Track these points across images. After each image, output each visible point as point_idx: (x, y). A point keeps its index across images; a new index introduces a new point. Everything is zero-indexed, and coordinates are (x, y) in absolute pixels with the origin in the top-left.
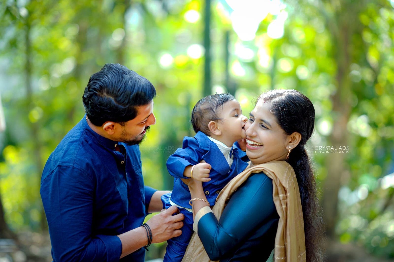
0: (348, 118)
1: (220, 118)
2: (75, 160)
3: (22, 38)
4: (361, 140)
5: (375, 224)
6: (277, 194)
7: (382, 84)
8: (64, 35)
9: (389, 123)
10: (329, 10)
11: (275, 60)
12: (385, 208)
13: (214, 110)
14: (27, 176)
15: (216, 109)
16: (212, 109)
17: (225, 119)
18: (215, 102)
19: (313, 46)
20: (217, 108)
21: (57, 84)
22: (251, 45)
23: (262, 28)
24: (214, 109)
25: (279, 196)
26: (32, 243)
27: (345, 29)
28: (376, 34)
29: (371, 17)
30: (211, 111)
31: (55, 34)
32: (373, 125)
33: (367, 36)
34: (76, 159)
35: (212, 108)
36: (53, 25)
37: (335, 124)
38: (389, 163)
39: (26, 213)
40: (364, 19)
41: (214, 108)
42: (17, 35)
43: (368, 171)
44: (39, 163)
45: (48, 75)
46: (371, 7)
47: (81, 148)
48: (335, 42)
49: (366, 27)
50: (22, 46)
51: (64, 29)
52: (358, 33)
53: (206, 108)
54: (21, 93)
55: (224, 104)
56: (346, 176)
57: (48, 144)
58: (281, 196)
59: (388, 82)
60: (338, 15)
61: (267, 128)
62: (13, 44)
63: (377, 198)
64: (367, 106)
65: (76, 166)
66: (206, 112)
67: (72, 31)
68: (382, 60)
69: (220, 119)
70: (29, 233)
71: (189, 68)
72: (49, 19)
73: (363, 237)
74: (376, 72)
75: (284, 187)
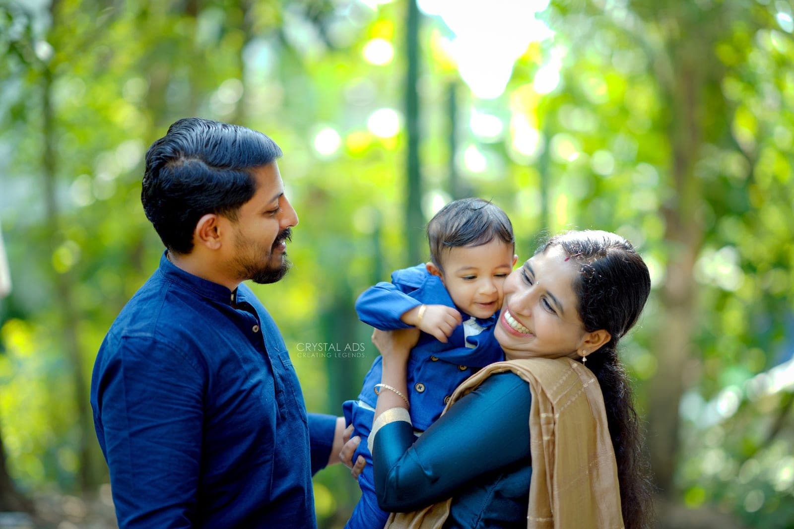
0: (696, 253)
2: (156, 326)
3: (36, 100)
4: (724, 297)
5: (754, 468)
6: (538, 412)
7: (764, 180)
8: (120, 94)
9: (781, 263)
10: (656, 38)
11: (548, 135)
12: (775, 433)
14: (50, 381)
19: (624, 110)
21: (107, 194)
22: (498, 108)
23: (519, 75)
25: (539, 417)
26: (64, 517)
27: (686, 74)
28: (751, 83)
29: (739, 50)
31: (103, 92)
32: (748, 267)
33: (733, 88)
34: (158, 325)
36: (100, 71)
38: (779, 344)
39: (49, 457)
40: (725, 52)
42: (27, 96)
43: (738, 359)
44: (75, 359)
45: (91, 173)
46: (739, 30)
47: (164, 305)
48: (667, 98)
49: (730, 70)
50: (35, 116)
51: (121, 81)
52: (714, 83)
54: (36, 212)
56: (695, 370)
57: (92, 316)
58: (542, 416)
59: (775, 179)
60: (672, 46)
61: (555, 312)
62: (18, 114)
63: (756, 414)
64: (730, 228)
65: (159, 338)
67: (135, 87)
68: (763, 134)
70: (57, 497)
71: (374, 156)
72: (89, 61)
73: (731, 494)
74: (751, 160)
75: (551, 402)
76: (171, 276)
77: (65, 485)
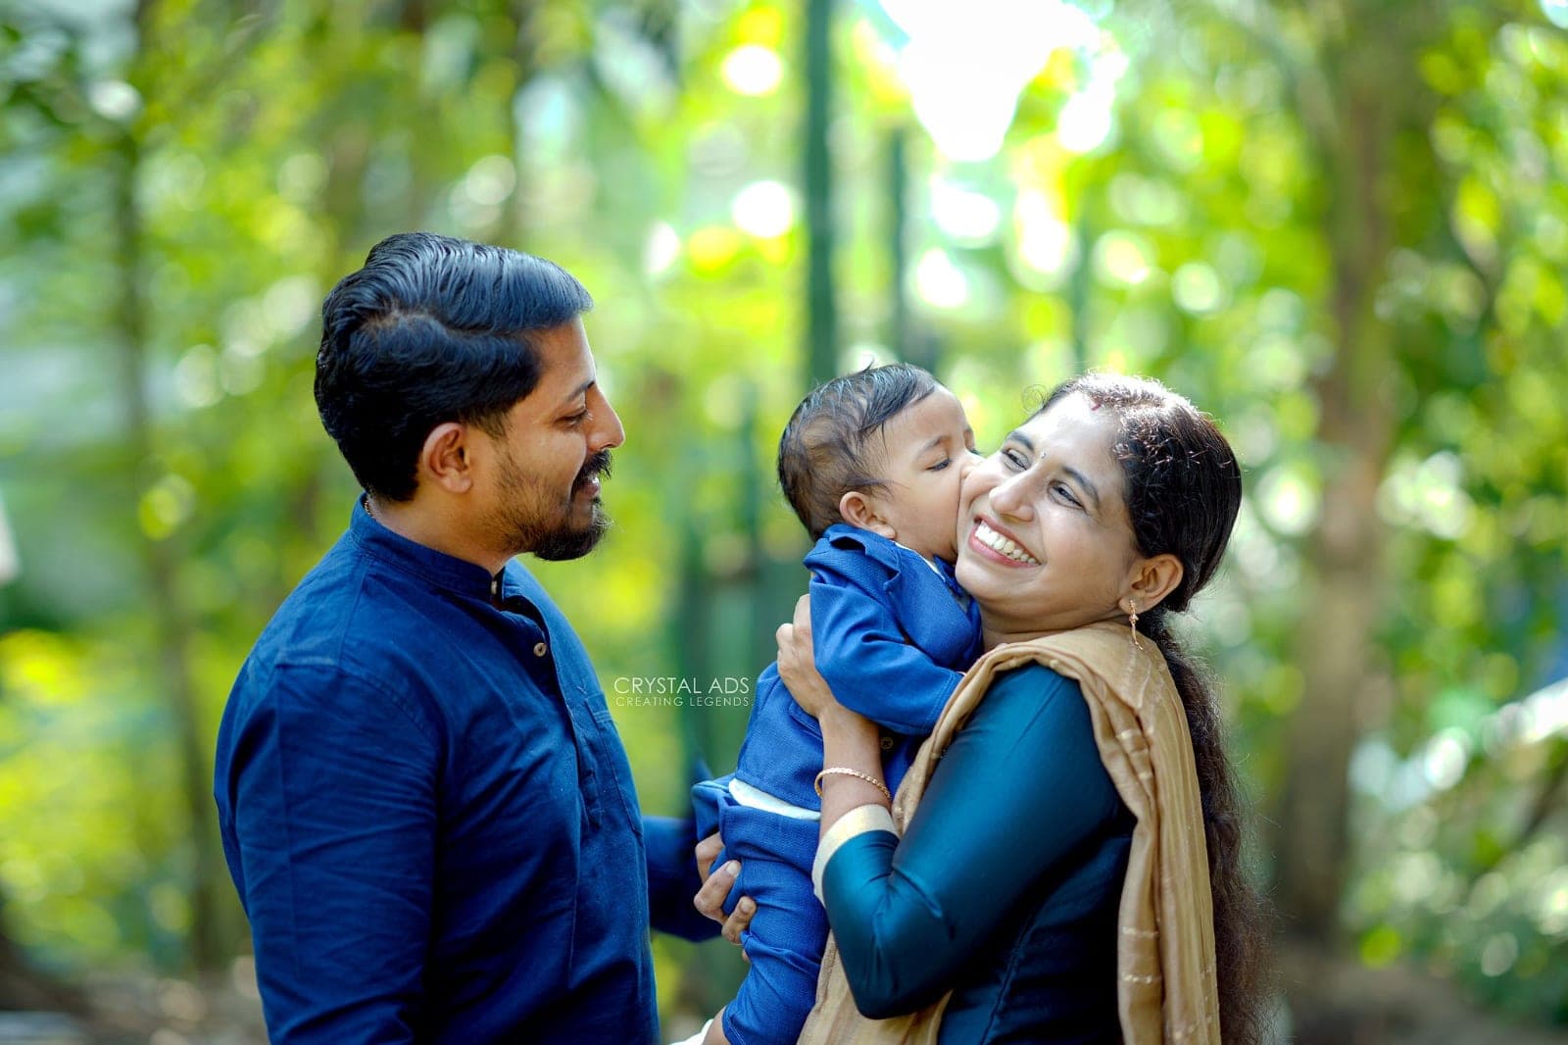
0: (1380, 467)
1: (878, 477)
2: (344, 645)
4: (1435, 551)
5: (1497, 889)
6: (1111, 732)
7: (1516, 324)
8: (272, 187)
9: (1546, 484)
10: (1299, 37)
11: (1088, 237)
12: (1537, 821)
13: (854, 449)
14: (133, 753)
15: (859, 444)
16: (844, 447)
17: (897, 484)
18: (856, 415)
19: (1238, 183)
20: (862, 441)
21: (248, 383)
22: (989, 179)
23: (1031, 114)
24: (851, 443)
25: (1118, 741)
26: (161, 1022)
27: (1360, 110)
28: (1487, 129)
29: (1465, 64)
30: (842, 451)
31: (239, 182)
32: (1483, 493)
33: (1452, 139)
34: (346, 641)
35: (846, 440)
36: (234, 141)
37: (1327, 492)
38: (1545, 645)
39: (131, 903)
40: (1438, 69)
41: (853, 441)
43: (1464, 676)
44: (183, 708)
45: (215, 342)
46: (1465, 25)
47: (360, 603)
48: (1323, 159)
49: (1446, 103)
51: (274, 160)
52: (1417, 129)
53: (824, 440)
55: (888, 424)
56: (1378, 695)
57: (216, 624)
58: (1125, 735)
59: (1537, 319)
60: (1332, 56)
61: (1079, 505)
63: (1503, 784)
64: (1448, 415)
65: (349, 668)
66: (821, 459)
67: (302, 171)
68: (1512, 230)
69: (880, 485)
71: (744, 276)
72: (210, 121)
73: (1451, 940)
74: (1488, 280)
75: (1131, 709)
76: (374, 546)
77: (165, 959)
